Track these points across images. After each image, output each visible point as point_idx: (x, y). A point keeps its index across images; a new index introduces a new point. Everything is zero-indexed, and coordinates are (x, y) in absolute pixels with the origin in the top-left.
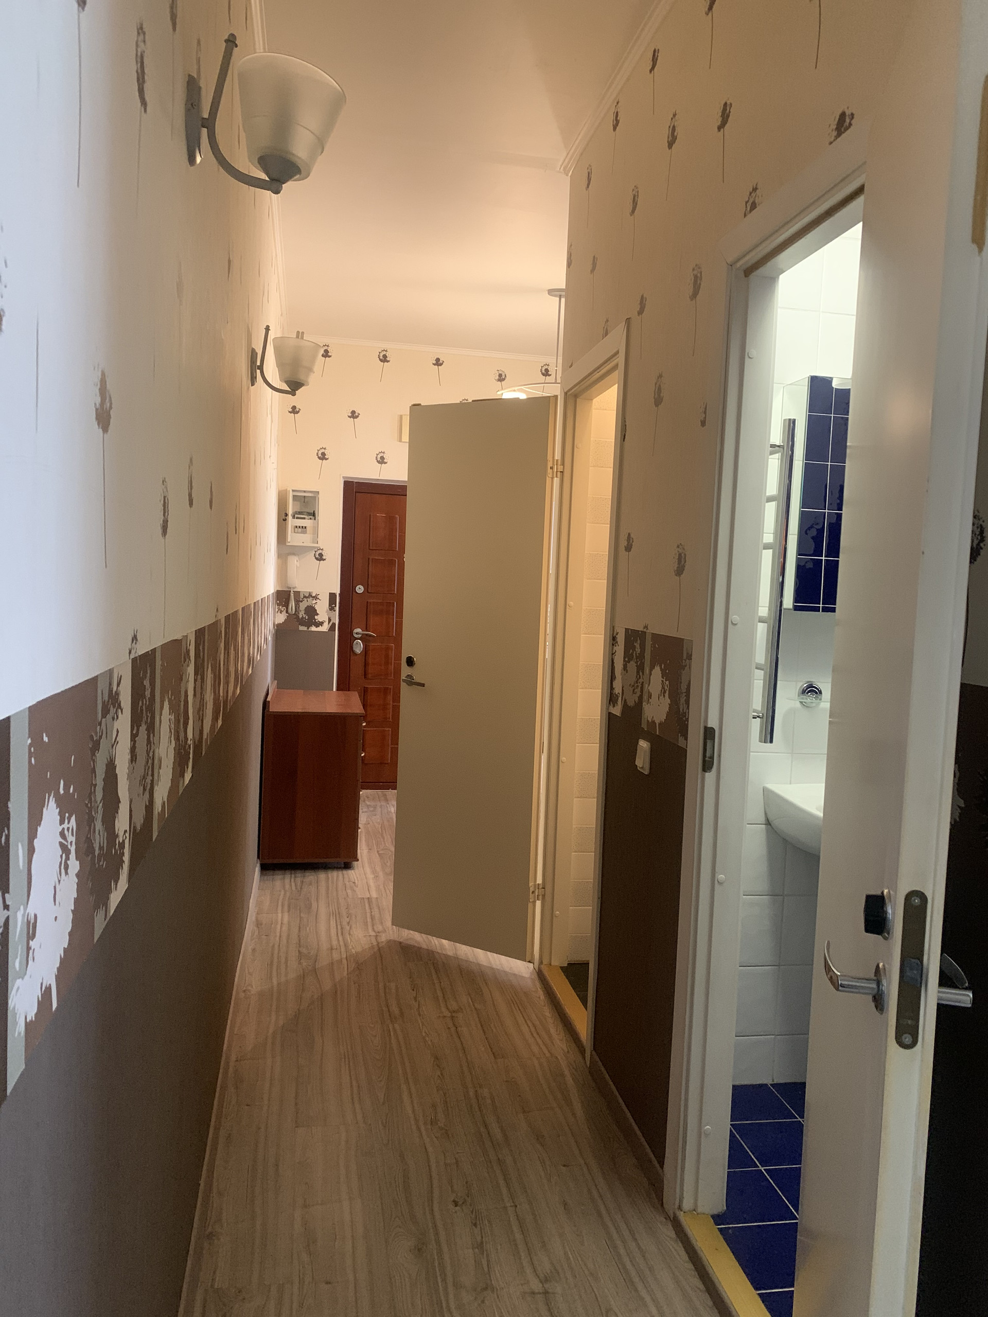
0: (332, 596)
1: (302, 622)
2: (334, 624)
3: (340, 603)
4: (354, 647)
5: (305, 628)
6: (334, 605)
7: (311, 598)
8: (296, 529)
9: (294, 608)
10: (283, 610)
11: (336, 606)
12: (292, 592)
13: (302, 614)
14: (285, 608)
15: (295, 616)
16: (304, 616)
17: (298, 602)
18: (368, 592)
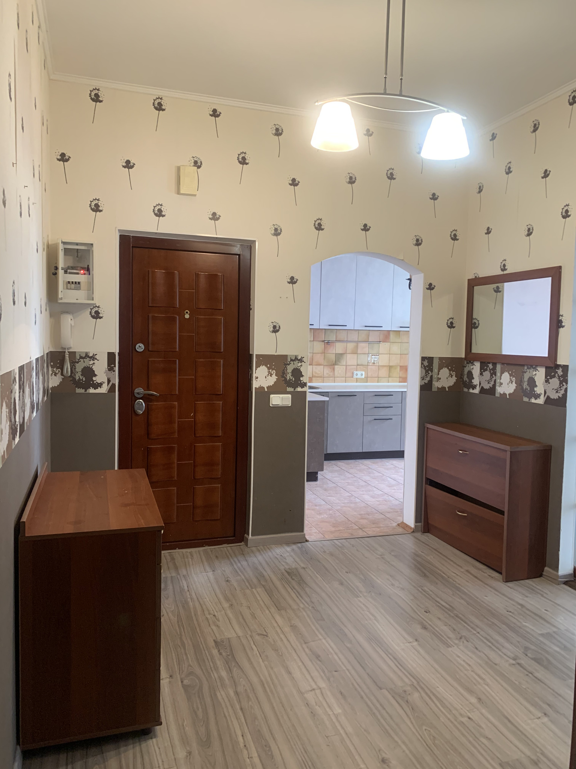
0: (111, 356)
1: (79, 384)
2: (114, 385)
3: (119, 363)
4: (136, 406)
5: (82, 391)
6: (113, 366)
7: (88, 359)
8: (69, 285)
9: (69, 370)
10: (57, 372)
11: (115, 366)
12: (67, 353)
13: (78, 376)
14: (60, 370)
15: (71, 379)
16: (81, 378)
17: (73, 363)
18: (149, 351)
